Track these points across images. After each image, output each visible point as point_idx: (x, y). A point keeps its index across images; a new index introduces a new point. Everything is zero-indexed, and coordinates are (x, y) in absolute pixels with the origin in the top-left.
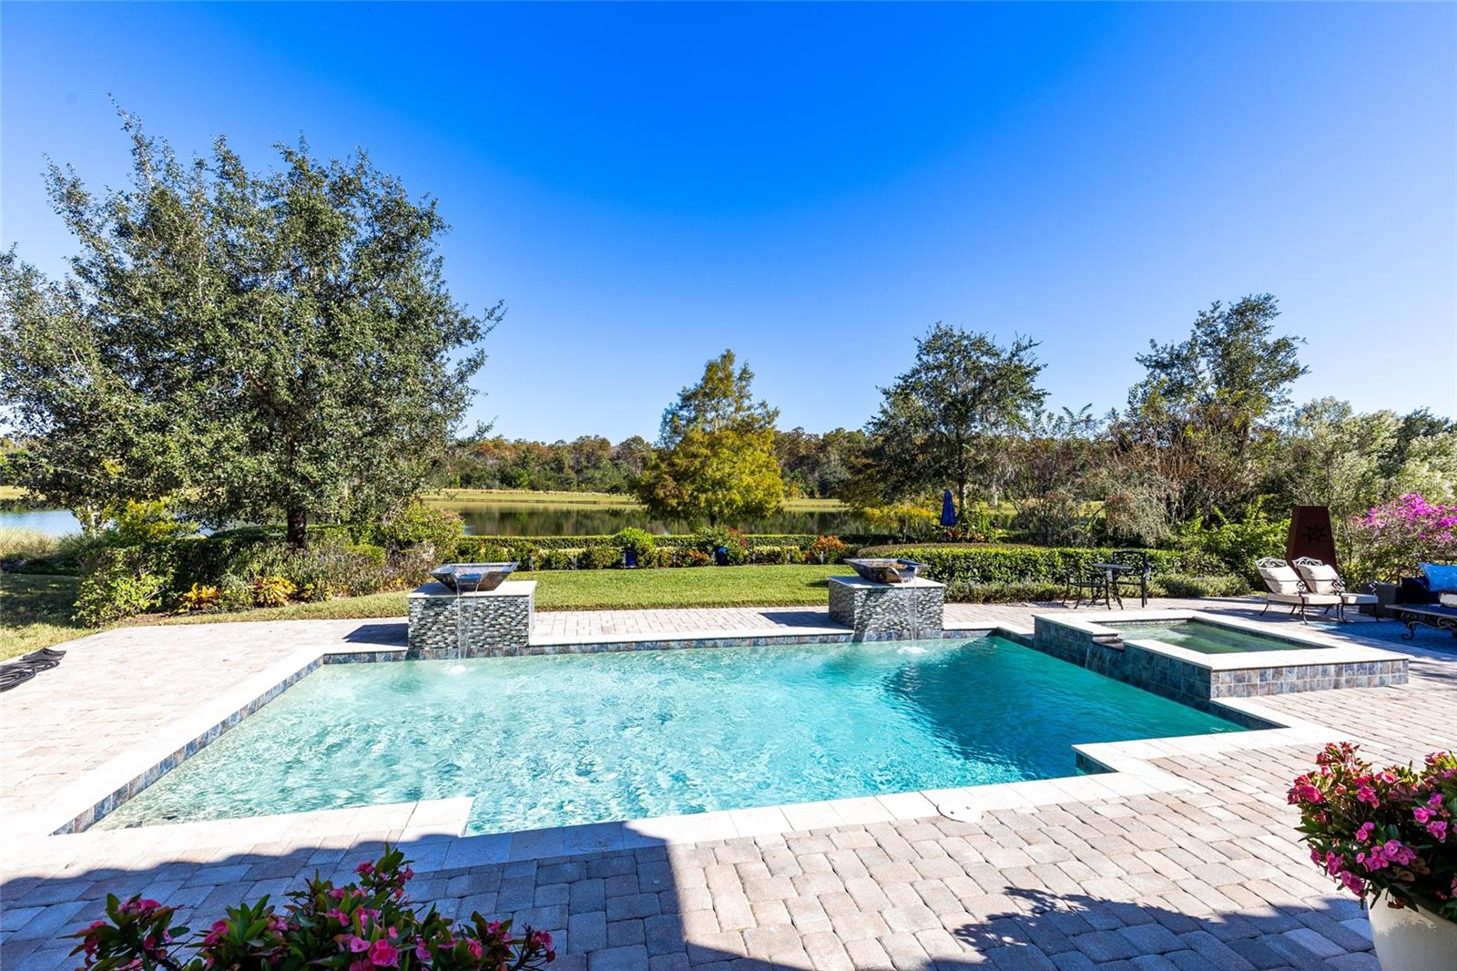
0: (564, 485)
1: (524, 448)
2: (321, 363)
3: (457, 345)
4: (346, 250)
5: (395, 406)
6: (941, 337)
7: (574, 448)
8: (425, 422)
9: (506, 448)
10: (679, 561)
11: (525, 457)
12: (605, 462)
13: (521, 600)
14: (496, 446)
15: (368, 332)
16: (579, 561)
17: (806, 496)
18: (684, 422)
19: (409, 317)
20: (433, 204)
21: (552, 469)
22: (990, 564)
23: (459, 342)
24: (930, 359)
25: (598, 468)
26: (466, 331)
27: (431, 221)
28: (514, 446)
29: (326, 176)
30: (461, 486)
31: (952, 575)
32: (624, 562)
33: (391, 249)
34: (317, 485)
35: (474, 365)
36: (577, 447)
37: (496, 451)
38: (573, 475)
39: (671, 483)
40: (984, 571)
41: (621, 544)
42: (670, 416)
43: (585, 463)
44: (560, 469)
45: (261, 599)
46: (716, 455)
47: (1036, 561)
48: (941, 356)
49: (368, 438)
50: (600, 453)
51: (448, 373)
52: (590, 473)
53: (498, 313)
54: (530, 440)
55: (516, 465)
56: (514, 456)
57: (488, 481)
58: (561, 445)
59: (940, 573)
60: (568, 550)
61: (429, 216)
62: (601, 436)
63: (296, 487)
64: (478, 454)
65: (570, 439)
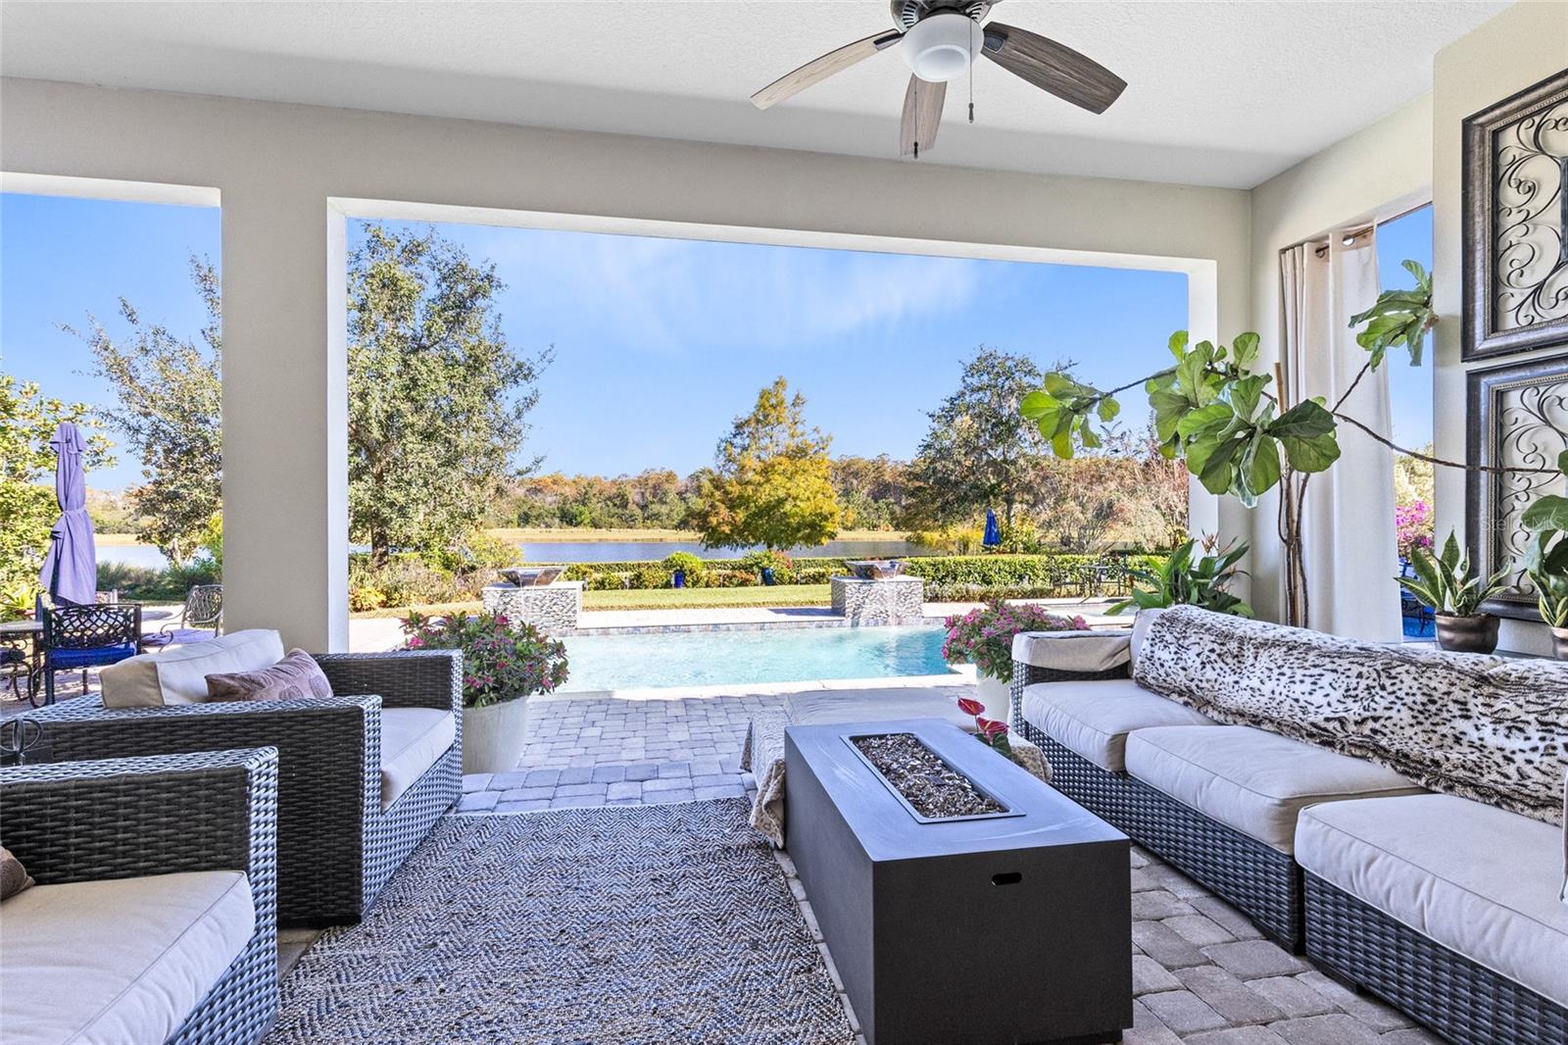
0: (629, 522)
1: (585, 483)
2: (406, 407)
3: (514, 386)
4: (420, 307)
5: (464, 440)
6: (986, 359)
7: (639, 482)
8: (489, 454)
9: (566, 484)
10: (725, 582)
11: (586, 493)
12: (672, 496)
13: (570, 592)
14: (555, 482)
15: (441, 379)
16: (631, 581)
17: (891, 529)
18: (739, 450)
19: (475, 365)
20: (493, 267)
21: (615, 505)
22: (991, 569)
23: (516, 382)
24: (975, 381)
25: (665, 503)
26: (520, 373)
27: (490, 282)
28: (574, 482)
29: (399, 241)
30: (519, 525)
31: (955, 579)
32: (673, 582)
33: (459, 307)
34: (402, 508)
35: (530, 402)
36: (642, 482)
37: (555, 487)
38: (638, 511)
39: (723, 511)
40: (985, 575)
41: (672, 566)
42: (724, 444)
43: (650, 498)
44: (624, 505)
45: (358, 606)
46: (768, 481)
47: (1034, 567)
48: (985, 377)
49: (444, 469)
50: (666, 486)
51: (507, 411)
52: (655, 508)
53: (549, 356)
54: (591, 475)
55: (576, 501)
56: (574, 492)
57: (547, 520)
58: (624, 479)
59: (943, 577)
60: (621, 573)
61: (489, 277)
62: (668, 469)
63: (386, 512)
64: (536, 491)
65: (635, 473)
